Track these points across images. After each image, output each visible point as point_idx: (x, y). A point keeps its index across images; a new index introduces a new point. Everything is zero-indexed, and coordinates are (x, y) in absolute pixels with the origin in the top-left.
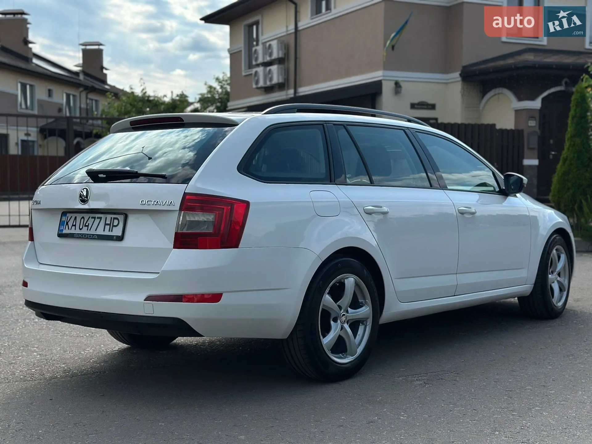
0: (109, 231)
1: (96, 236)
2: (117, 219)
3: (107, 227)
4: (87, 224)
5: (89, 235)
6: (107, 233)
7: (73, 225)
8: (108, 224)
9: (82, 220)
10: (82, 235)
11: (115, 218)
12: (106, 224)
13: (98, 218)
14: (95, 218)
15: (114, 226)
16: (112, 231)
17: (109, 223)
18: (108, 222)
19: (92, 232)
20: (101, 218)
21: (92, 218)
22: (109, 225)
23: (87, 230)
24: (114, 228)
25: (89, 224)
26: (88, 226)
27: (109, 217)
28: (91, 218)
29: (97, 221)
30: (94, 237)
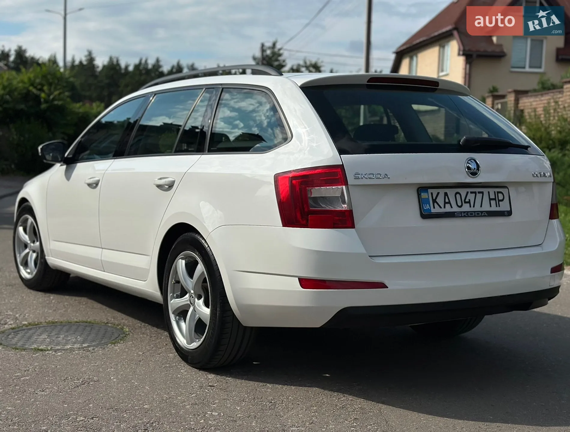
0: (497, 206)
1: (485, 213)
2: (501, 193)
3: (493, 202)
4: (467, 200)
5: (476, 213)
6: (494, 208)
7: (445, 203)
8: (493, 199)
9: (458, 196)
10: (466, 213)
11: (498, 192)
12: (490, 199)
13: (479, 193)
14: (475, 193)
15: (499, 201)
16: (499, 206)
17: (494, 197)
18: (492, 196)
19: (477, 208)
20: (482, 193)
21: (471, 193)
22: (495, 199)
23: (470, 207)
24: (500, 203)
25: (469, 200)
26: (469, 202)
27: (492, 191)
28: (469, 193)
29: (479, 196)
30: (483, 215)
